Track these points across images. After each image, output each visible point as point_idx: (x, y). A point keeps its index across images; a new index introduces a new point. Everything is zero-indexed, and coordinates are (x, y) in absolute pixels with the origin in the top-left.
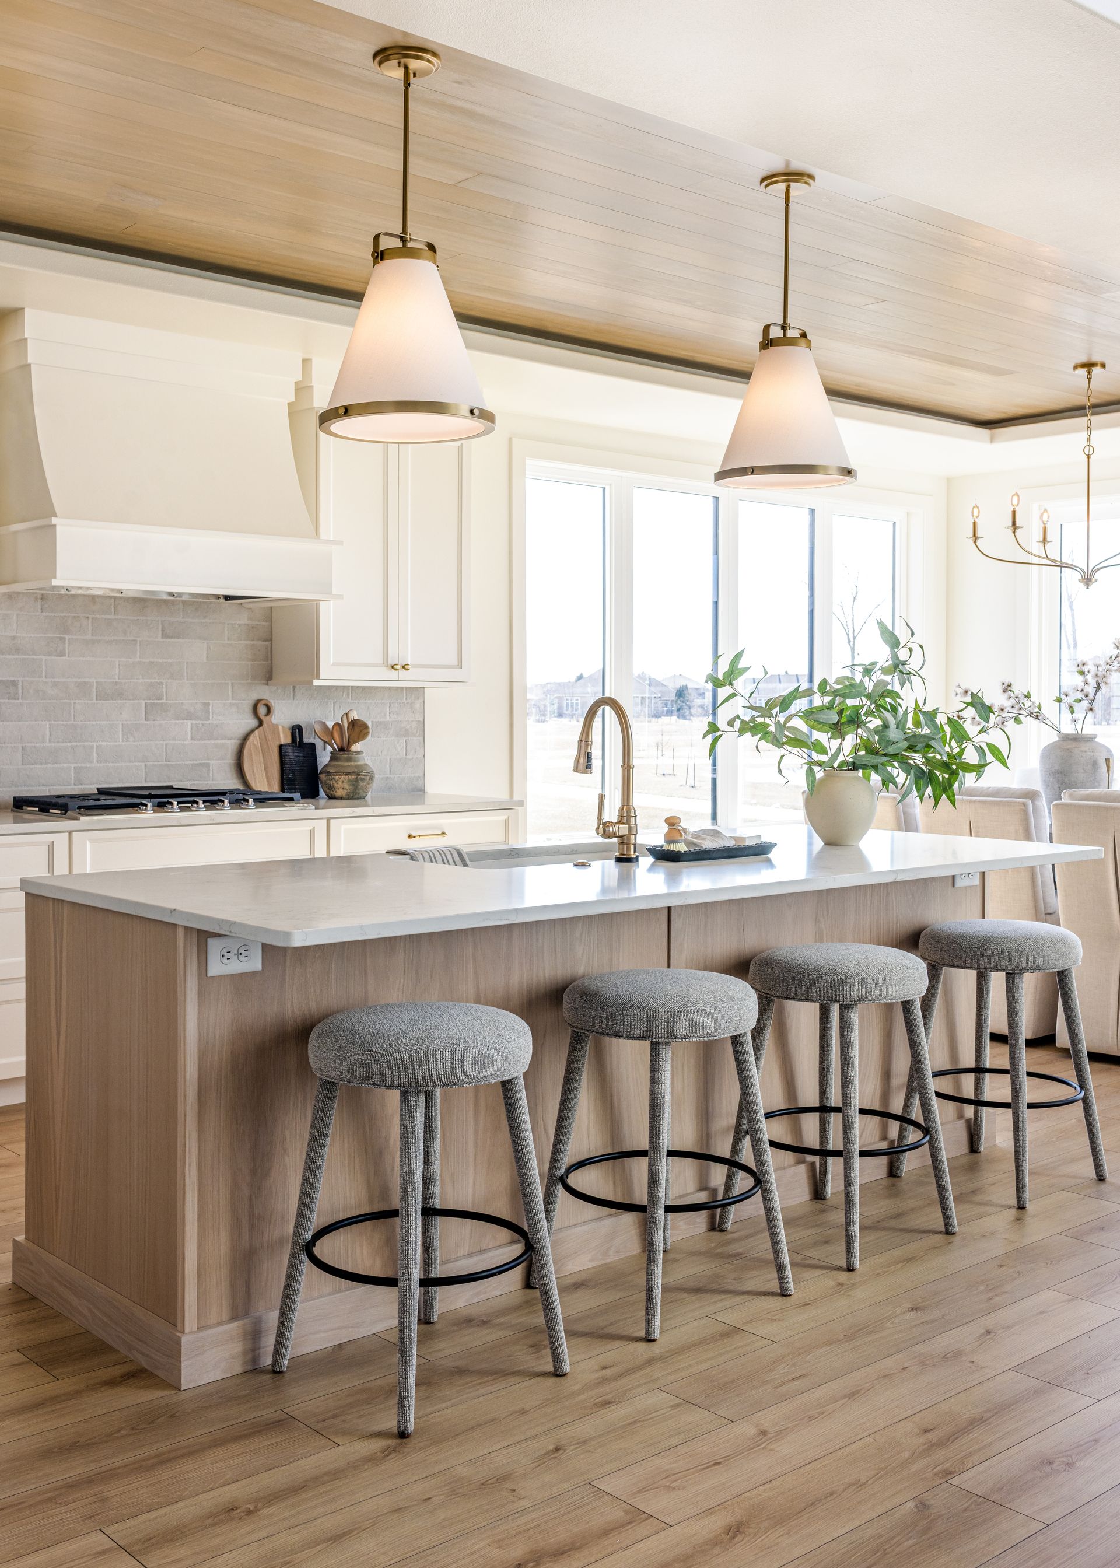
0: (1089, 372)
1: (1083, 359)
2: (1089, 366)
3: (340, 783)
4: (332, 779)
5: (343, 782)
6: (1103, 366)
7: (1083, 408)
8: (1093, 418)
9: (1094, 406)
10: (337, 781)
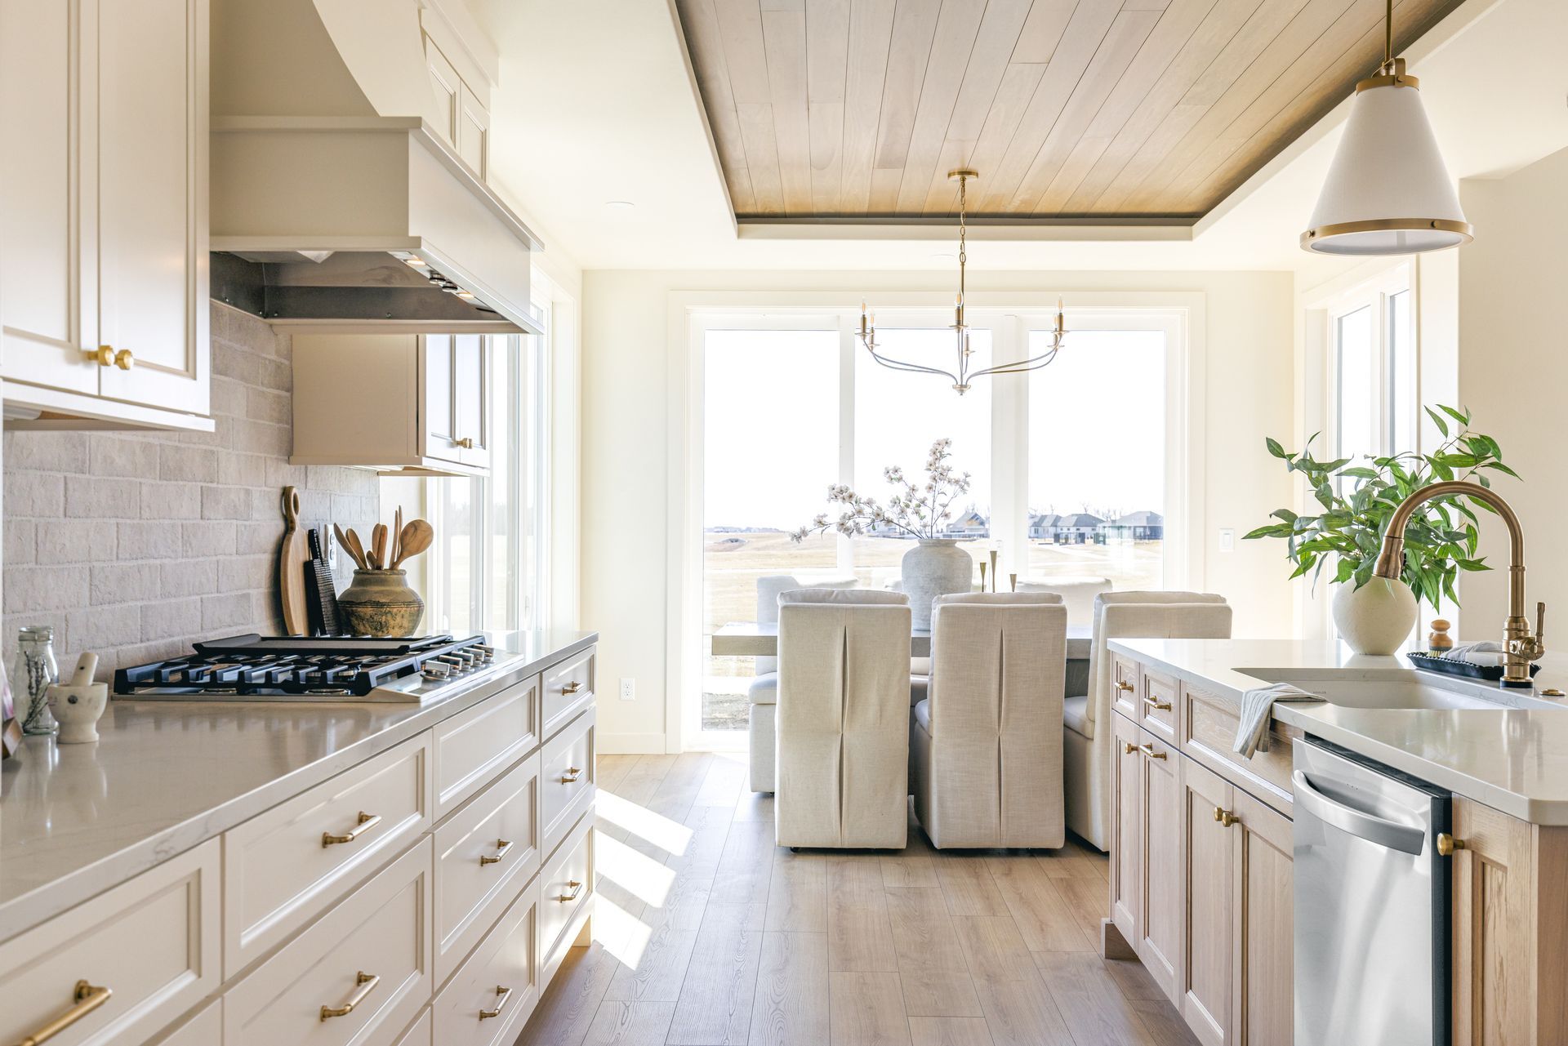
0: (964, 180)
1: (957, 167)
2: (964, 173)
3: (398, 619)
4: (386, 613)
5: (403, 617)
6: (977, 175)
7: (957, 215)
8: (967, 227)
9: (968, 215)
10: (394, 617)
